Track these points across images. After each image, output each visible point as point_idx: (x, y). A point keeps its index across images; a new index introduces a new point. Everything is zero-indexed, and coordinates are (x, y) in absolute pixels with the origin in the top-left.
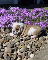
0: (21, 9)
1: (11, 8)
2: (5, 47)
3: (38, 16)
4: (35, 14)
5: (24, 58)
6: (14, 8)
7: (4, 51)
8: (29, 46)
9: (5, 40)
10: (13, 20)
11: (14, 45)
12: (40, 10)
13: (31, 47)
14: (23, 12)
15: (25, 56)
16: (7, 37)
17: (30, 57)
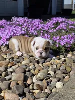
0: (30, 20)
1: (15, 19)
2: (12, 73)
3: (59, 29)
4: (53, 27)
5: (47, 88)
6: (20, 18)
7: (11, 79)
8: (52, 71)
9: (10, 63)
10: (21, 33)
11: (27, 70)
12: (61, 20)
13: (55, 73)
14: (35, 24)
15: (48, 85)
16: (13, 58)
17: (56, 87)
